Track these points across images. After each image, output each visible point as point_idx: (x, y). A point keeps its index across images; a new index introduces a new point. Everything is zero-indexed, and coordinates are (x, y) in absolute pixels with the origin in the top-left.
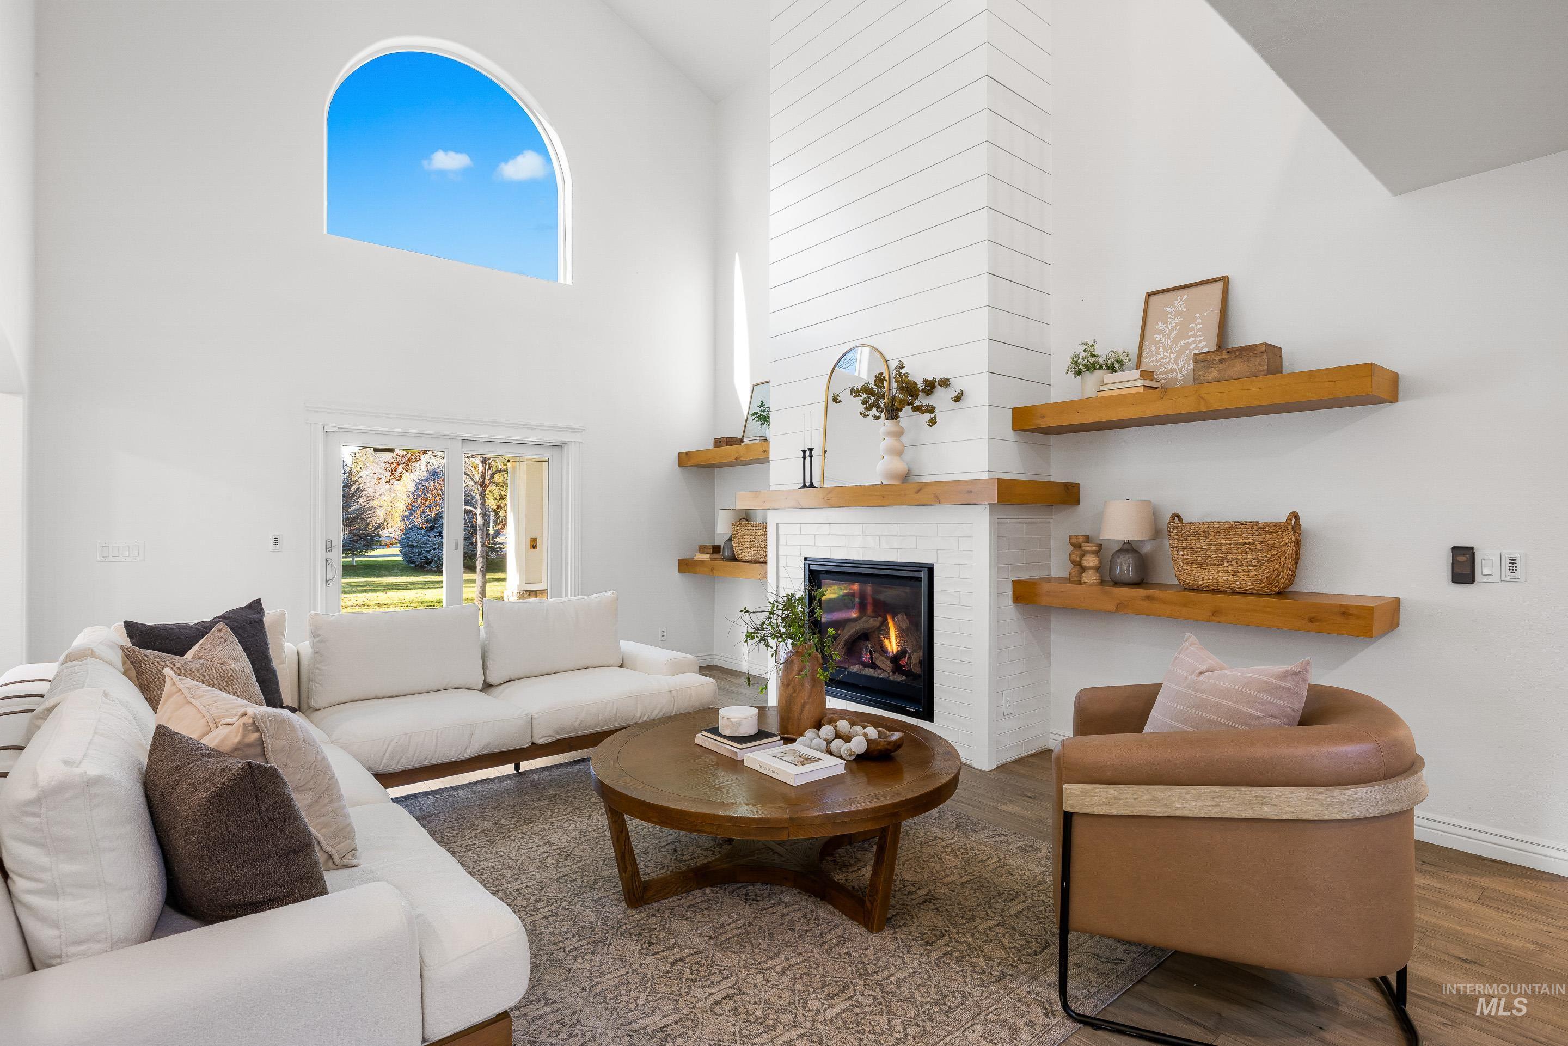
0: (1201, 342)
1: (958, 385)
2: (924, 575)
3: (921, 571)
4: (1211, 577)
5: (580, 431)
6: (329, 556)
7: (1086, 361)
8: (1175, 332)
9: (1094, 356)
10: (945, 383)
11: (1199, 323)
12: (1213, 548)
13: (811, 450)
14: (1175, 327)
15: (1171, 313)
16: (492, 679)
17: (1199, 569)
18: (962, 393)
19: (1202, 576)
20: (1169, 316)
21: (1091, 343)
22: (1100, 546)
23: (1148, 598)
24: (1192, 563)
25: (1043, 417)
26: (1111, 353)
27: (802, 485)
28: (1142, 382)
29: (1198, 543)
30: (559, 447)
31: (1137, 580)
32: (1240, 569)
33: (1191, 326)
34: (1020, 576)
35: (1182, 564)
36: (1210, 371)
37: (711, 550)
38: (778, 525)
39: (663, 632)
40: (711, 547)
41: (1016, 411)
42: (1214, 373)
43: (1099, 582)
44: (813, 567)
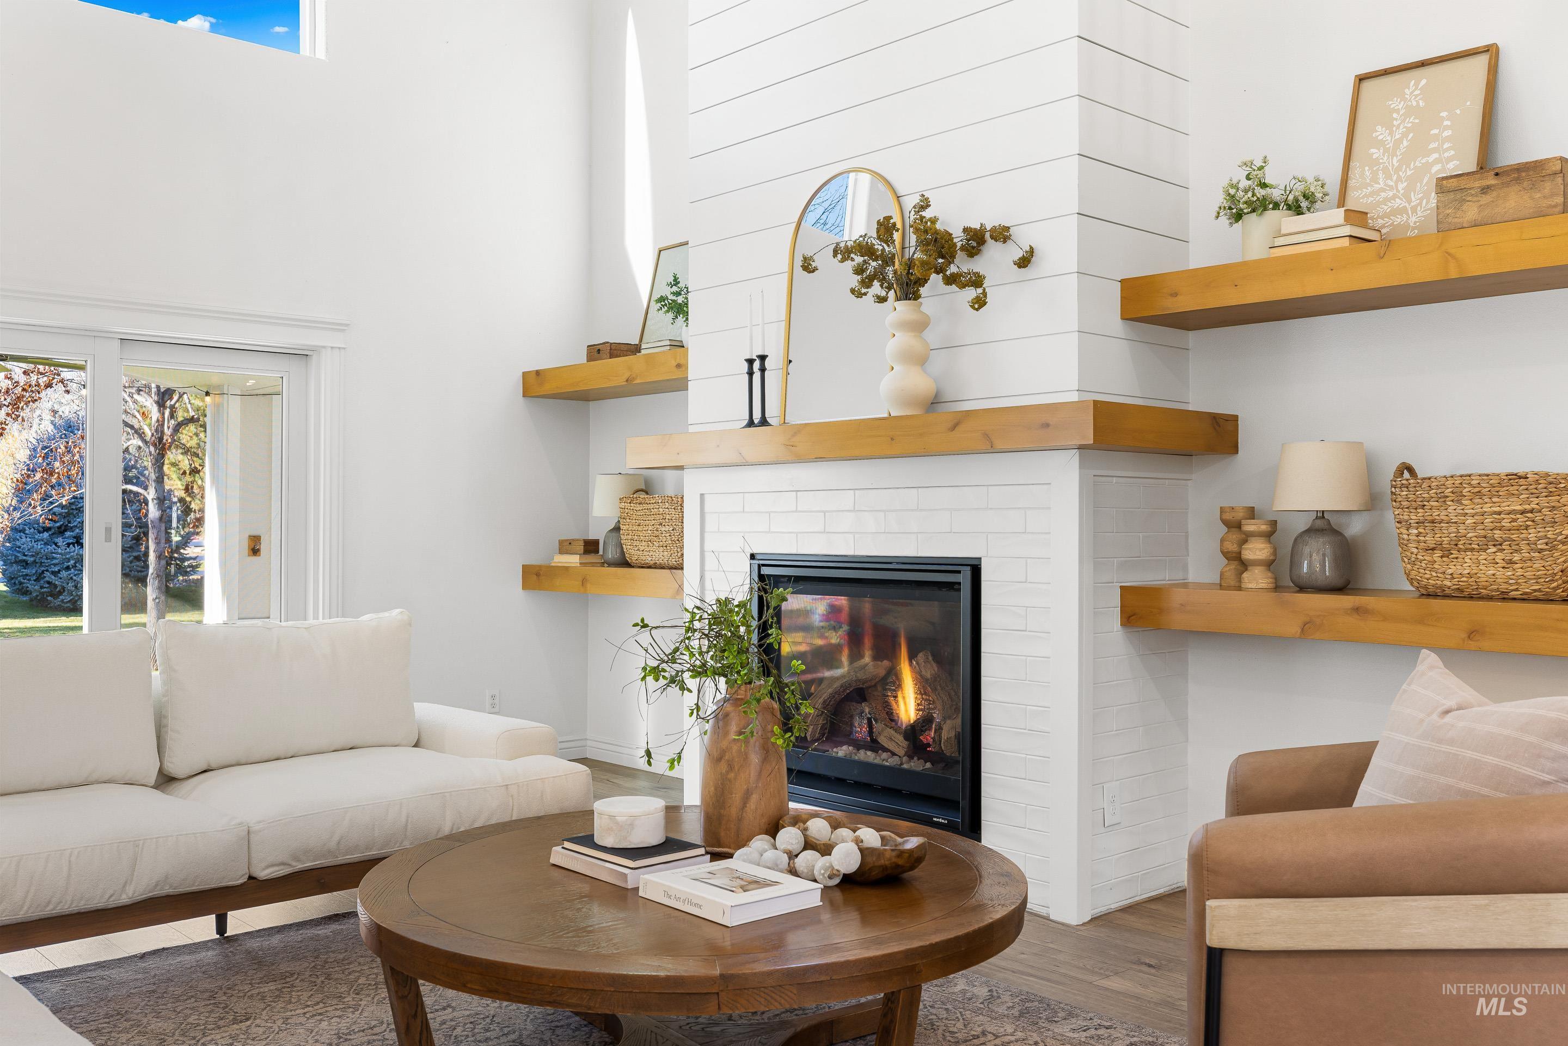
0: (1449, 159)
1: (1024, 238)
2: (964, 579)
3: (959, 572)
4: (1466, 572)
5: (340, 328)
7: (1250, 194)
8: (1405, 143)
9: (1264, 185)
10: (1002, 235)
11: (1447, 128)
12: (1470, 521)
13: (763, 358)
14: (1405, 135)
15: (1398, 111)
17: (1444, 559)
18: (1031, 251)
19: (1450, 571)
20: (1395, 115)
21: (1259, 163)
22: (1274, 523)
23: (1357, 610)
24: (1433, 549)
25: (1175, 295)
26: (1294, 182)
27: (746, 422)
28: (1347, 230)
29: (1444, 513)
30: (302, 356)
31: (1339, 582)
32: (1517, 558)
33: (1432, 132)
34: (1135, 579)
35: (1415, 551)
36: (1465, 207)
37: (581, 548)
38: (702, 495)
39: (493, 697)
40: (582, 543)
41: (1127, 284)
42: (1471, 212)
43: (1271, 586)
44: (765, 571)
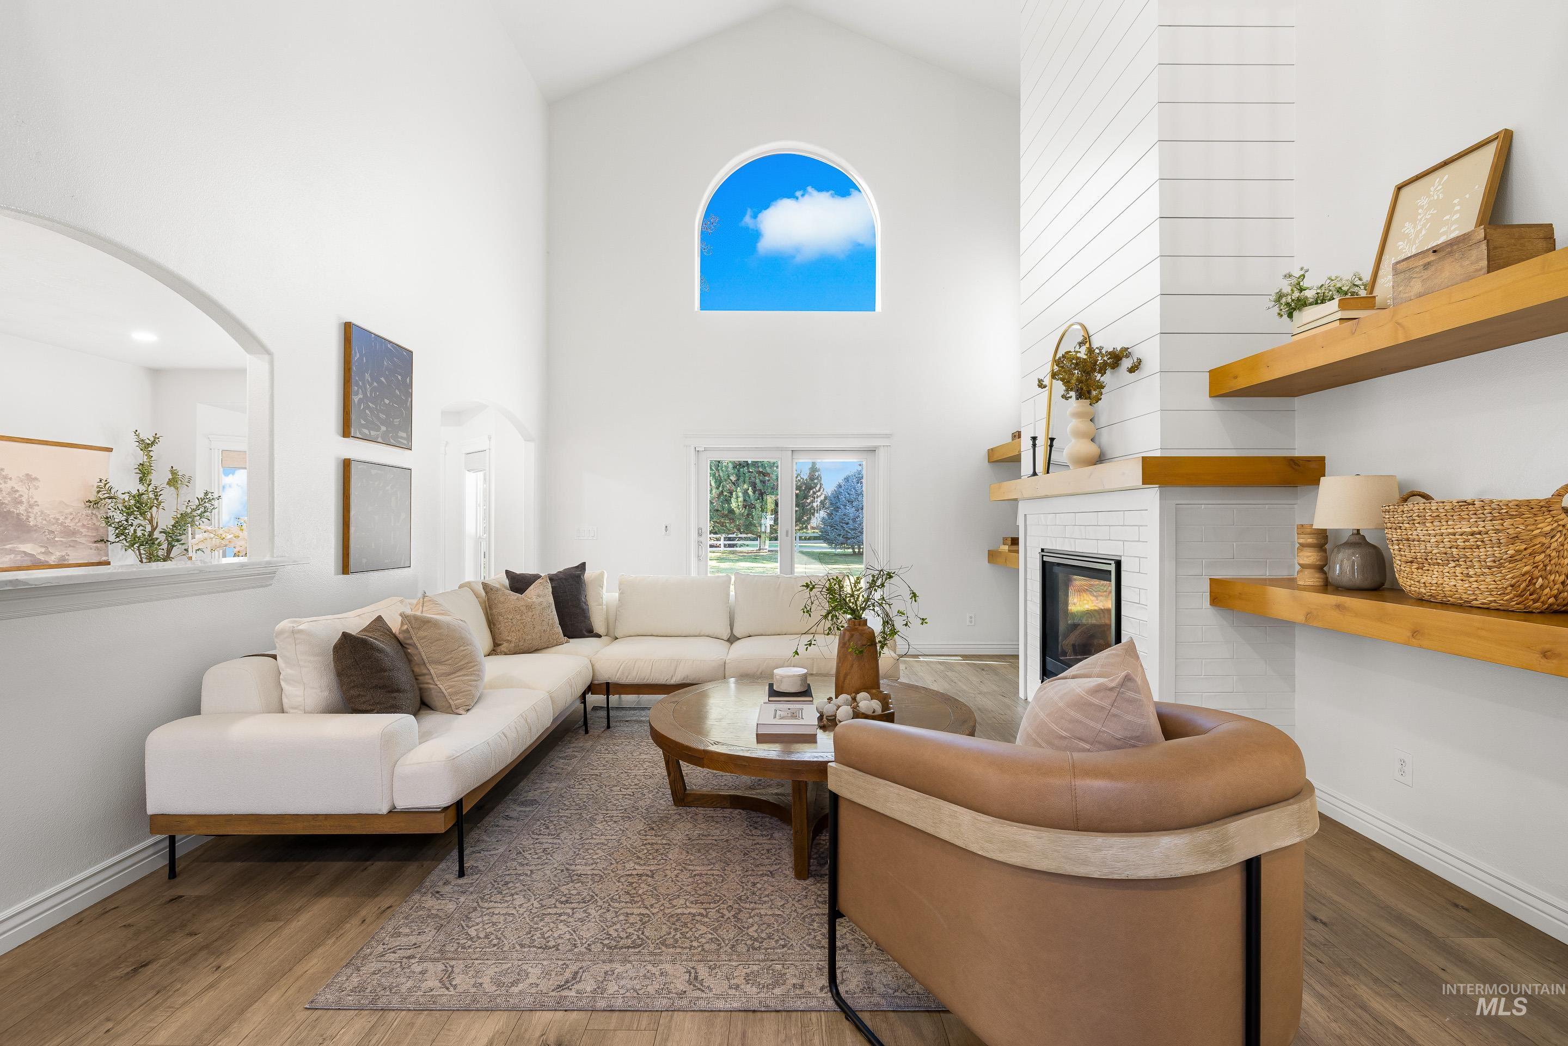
1: (1137, 353)
2: (1112, 568)
4: (1434, 582)
5: (888, 436)
6: (701, 539)
8: (1423, 232)
9: (1301, 290)
10: (1126, 353)
11: (1457, 212)
12: (1433, 540)
14: (1424, 225)
15: (1422, 207)
16: (737, 633)
17: (1419, 571)
18: (1139, 361)
19: (1423, 581)
20: (1420, 211)
21: (1297, 273)
23: (1338, 607)
24: (1411, 562)
25: (1236, 377)
26: (1329, 281)
28: (1339, 315)
29: (1415, 533)
30: (872, 451)
32: (1471, 572)
33: (1445, 218)
34: (1222, 573)
35: (1399, 563)
36: (1412, 283)
37: (1010, 542)
38: (1025, 515)
39: (971, 617)
40: (1010, 539)
41: (1213, 373)
42: (1417, 286)
43: (1322, 584)
44: (1045, 559)
